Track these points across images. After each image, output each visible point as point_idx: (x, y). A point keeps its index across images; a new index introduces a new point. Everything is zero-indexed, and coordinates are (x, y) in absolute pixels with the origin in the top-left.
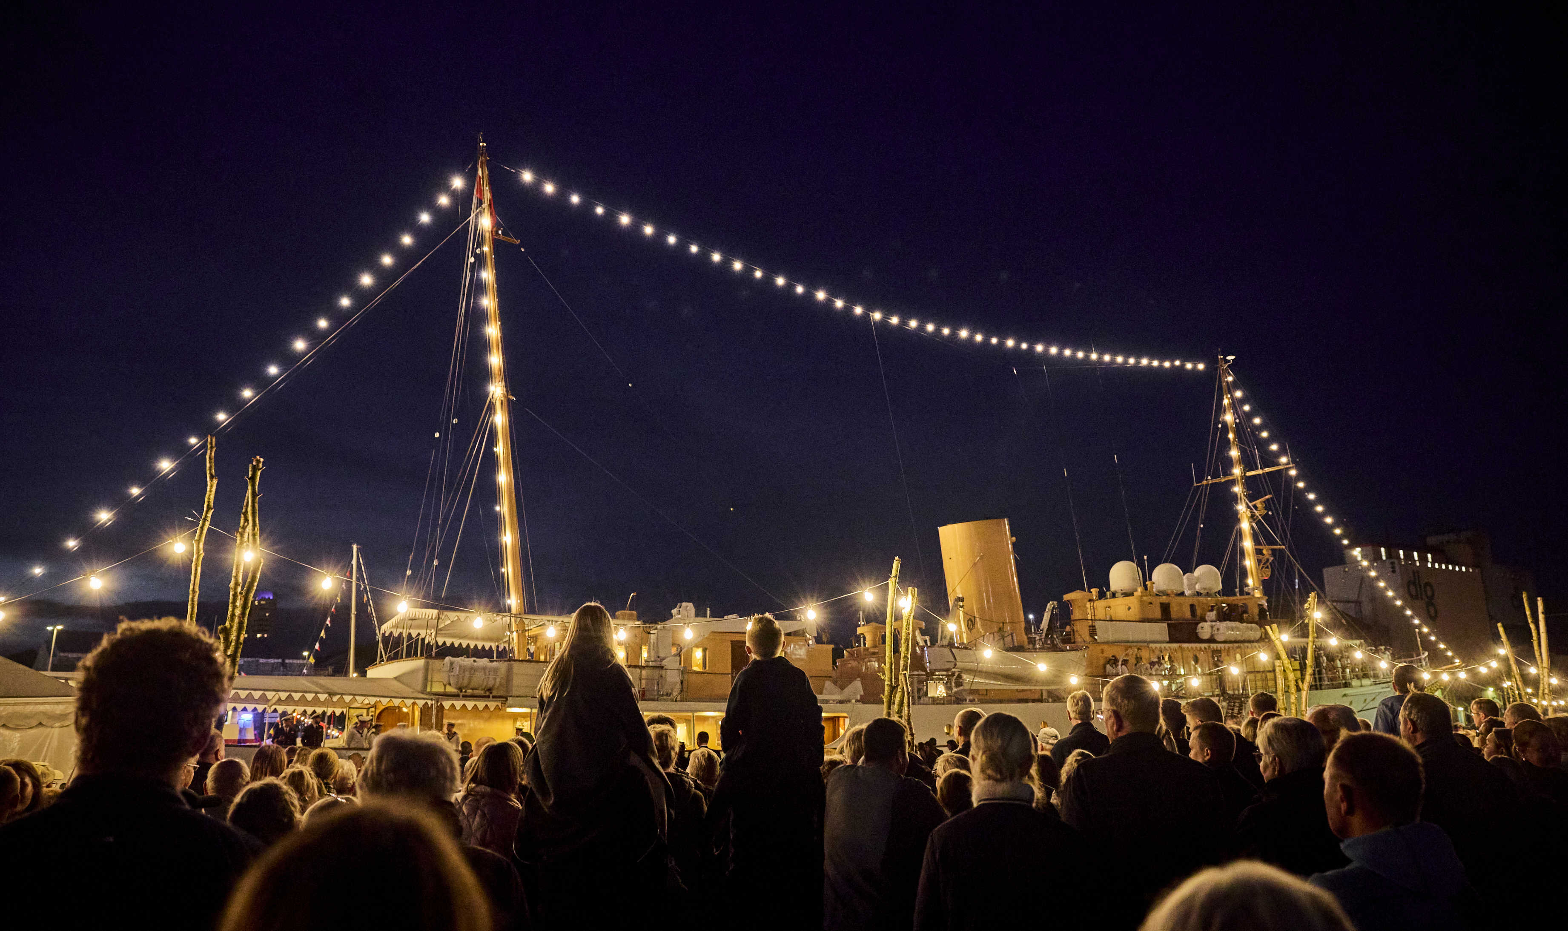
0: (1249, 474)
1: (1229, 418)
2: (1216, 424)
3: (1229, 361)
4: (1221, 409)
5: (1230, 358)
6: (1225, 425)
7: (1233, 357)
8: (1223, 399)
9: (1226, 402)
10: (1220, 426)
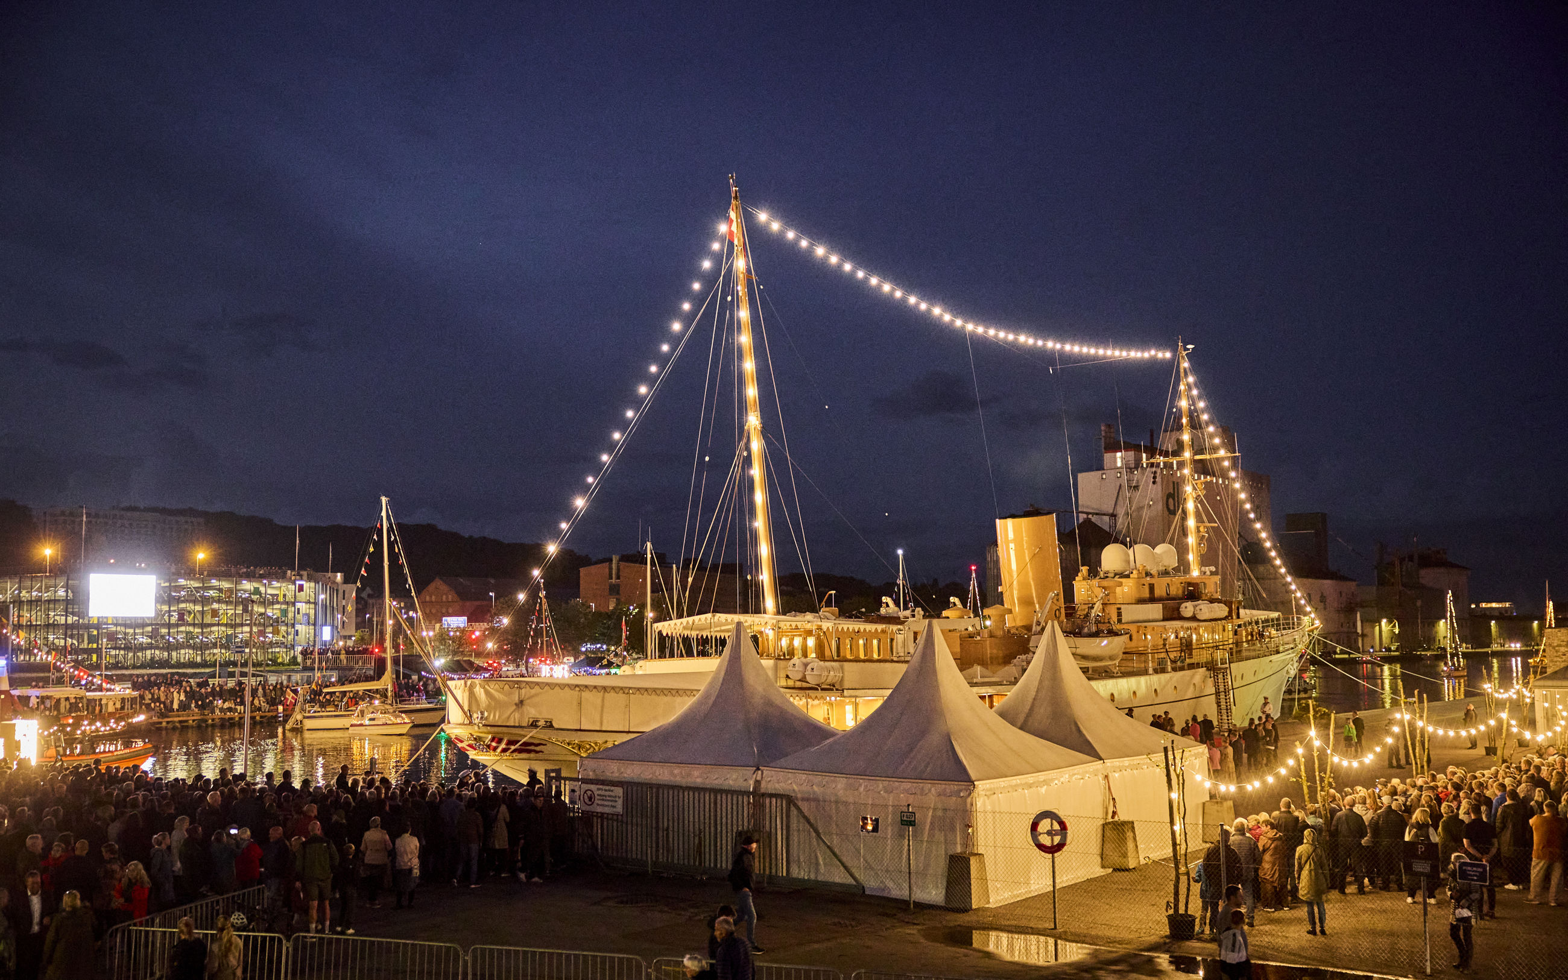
0: (1198, 457)
1: (1184, 404)
2: (1171, 408)
3: (1189, 349)
4: (1176, 394)
5: (1190, 347)
6: (1180, 410)
7: (1192, 346)
8: (1179, 385)
9: (1182, 387)
10: (1174, 410)
